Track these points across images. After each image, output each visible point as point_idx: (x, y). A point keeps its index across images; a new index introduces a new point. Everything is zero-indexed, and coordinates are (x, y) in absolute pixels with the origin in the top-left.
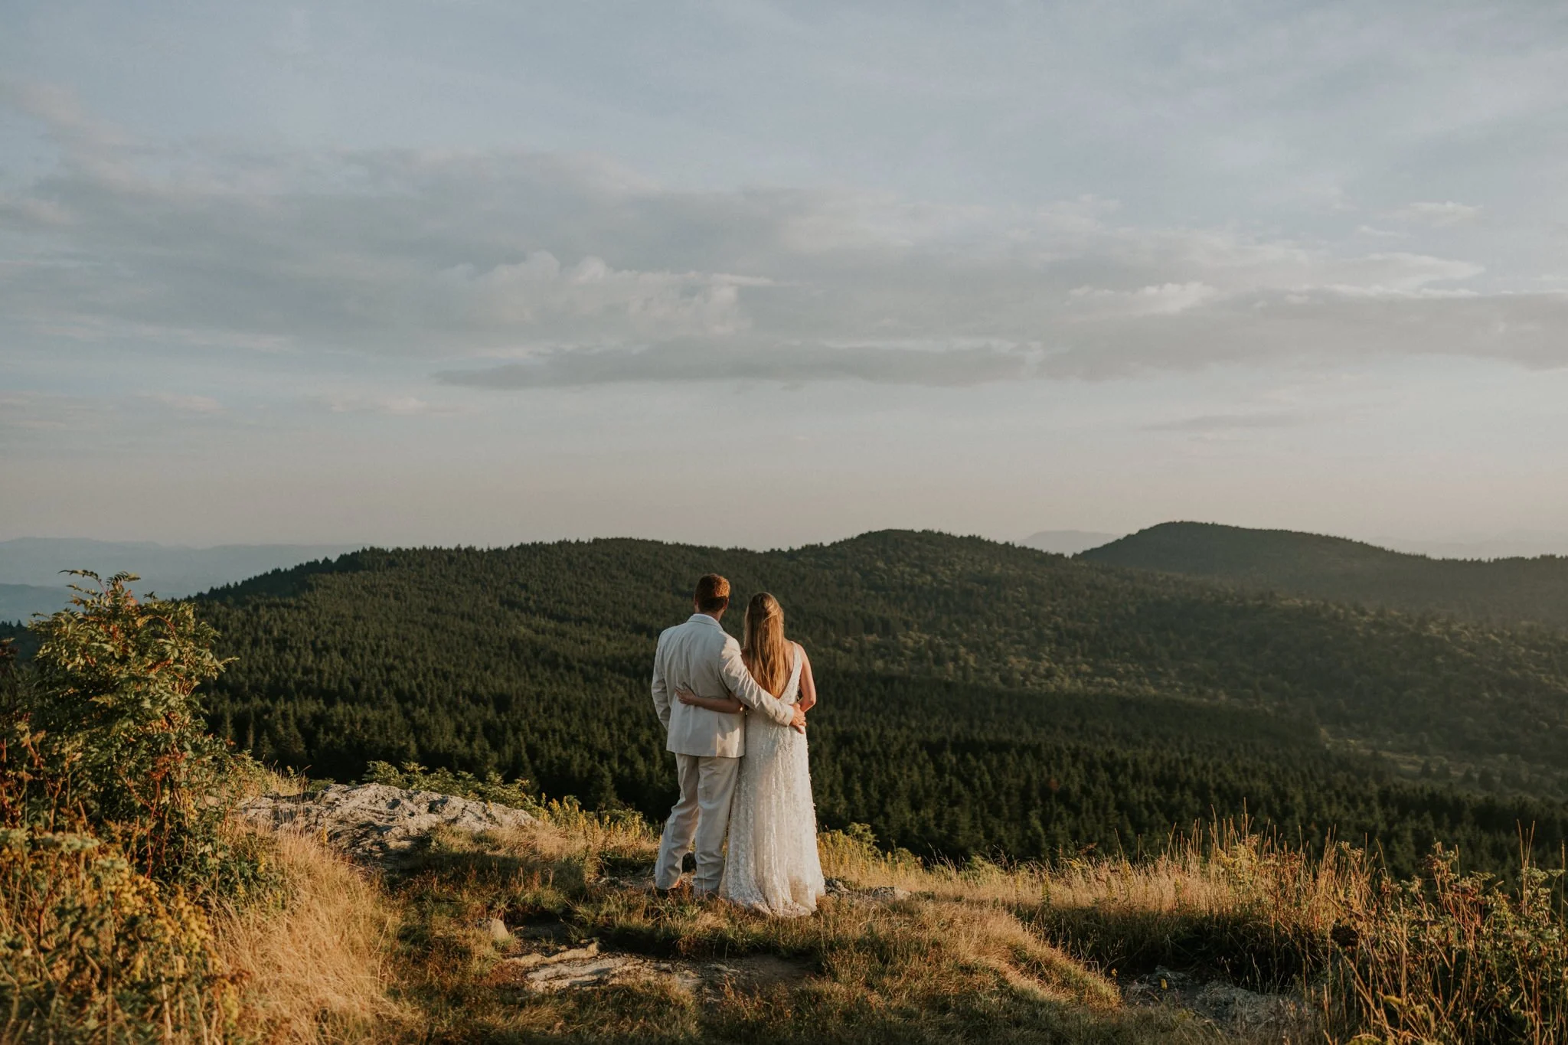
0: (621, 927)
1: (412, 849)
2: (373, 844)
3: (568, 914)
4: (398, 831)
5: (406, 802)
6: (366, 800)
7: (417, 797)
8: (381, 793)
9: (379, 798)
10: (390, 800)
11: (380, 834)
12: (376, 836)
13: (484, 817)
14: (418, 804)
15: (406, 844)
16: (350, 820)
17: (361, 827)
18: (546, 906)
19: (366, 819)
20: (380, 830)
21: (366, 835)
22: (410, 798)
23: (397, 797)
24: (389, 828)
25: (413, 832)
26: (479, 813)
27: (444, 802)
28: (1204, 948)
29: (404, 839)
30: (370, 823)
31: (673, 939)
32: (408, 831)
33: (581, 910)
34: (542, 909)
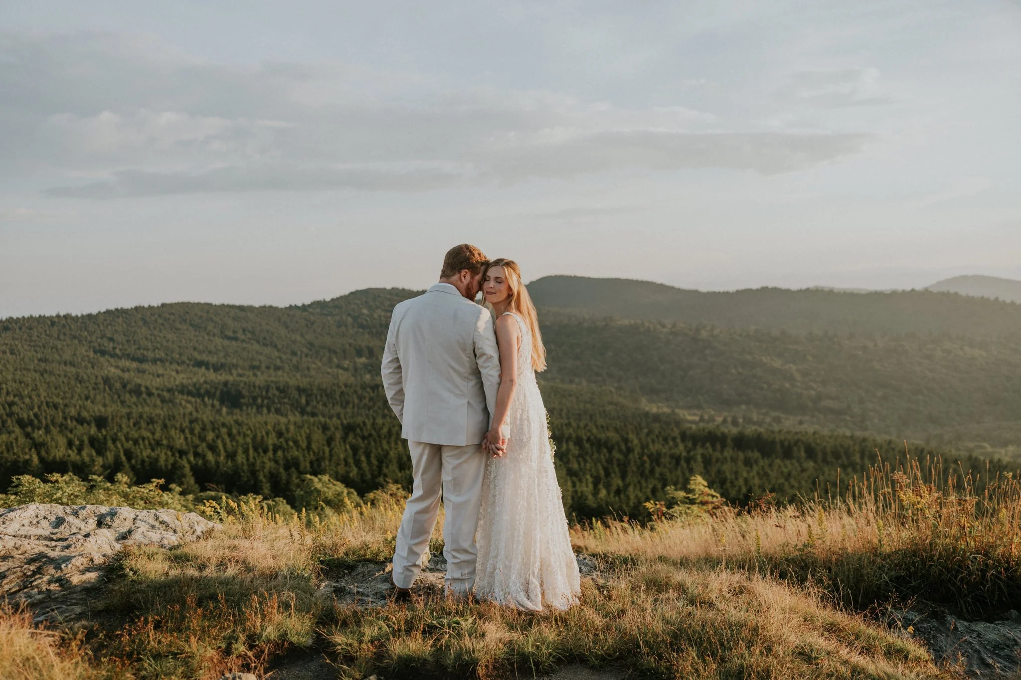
0: (400, 657)
1: (100, 580)
2: (50, 582)
3: (322, 646)
4: (79, 562)
5: (71, 519)
6: (26, 522)
7: (83, 513)
8: (42, 513)
9: (40, 518)
10: (53, 519)
11: (58, 568)
12: (52, 571)
13: (157, 524)
14: (85, 520)
15: (92, 576)
16: (15, 553)
17: (31, 561)
18: (294, 639)
19: (37, 551)
20: (57, 563)
21: (39, 571)
22: (76, 514)
23: (61, 515)
24: (68, 559)
25: (98, 560)
26: (152, 521)
27: (113, 514)
29: (88, 570)
30: (41, 556)
31: (467, 665)
32: (92, 560)
33: (339, 639)
34: (291, 643)
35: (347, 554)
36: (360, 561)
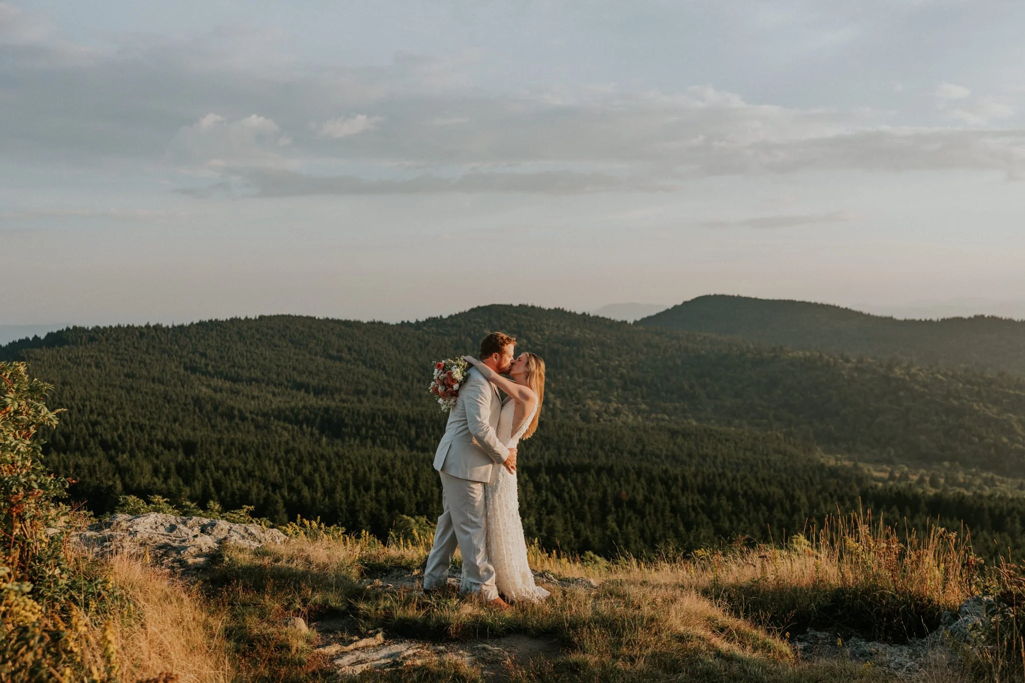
0: (400, 619)
1: (207, 562)
2: (173, 562)
3: (353, 609)
4: (192, 550)
5: (181, 526)
6: (148, 526)
7: (190, 523)
8: (160, 520)
9: (158, 524)
10: (168, 525)
11: (178, 553)
12: (175, 555)
13: (246, 535)
14: (191, 528)
15: (201, 560)
16: (149, 542)
17: (160, 548)
18: (332, 605)
19: (163, 542)
20: (178, 550)
21: (166, 554)
22: (185, 523)
23: (173, 522)
24: (185, 548)
25: (205, 550)
26: (242, 532)
27: (213, 525)
28: (840, 613)
29: (198, 556)
30: (165, 546)
31: (444, 626)
32: (201, 550)
33: (363, 606)
34: (331, 607)
35: (386, 561)
36: (395, 567)
